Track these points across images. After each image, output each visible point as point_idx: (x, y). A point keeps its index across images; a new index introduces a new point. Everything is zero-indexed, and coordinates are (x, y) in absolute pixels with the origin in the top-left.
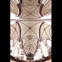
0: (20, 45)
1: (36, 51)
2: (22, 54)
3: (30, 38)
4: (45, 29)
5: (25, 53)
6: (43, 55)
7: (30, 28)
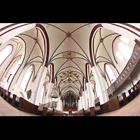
0: (48, 75)
1: (83, 88)
2: (52, 95)
3: (69, 56)
4: (102, 40)
5: (60, 93)
6: (98, 99)
7: (69, 35)
